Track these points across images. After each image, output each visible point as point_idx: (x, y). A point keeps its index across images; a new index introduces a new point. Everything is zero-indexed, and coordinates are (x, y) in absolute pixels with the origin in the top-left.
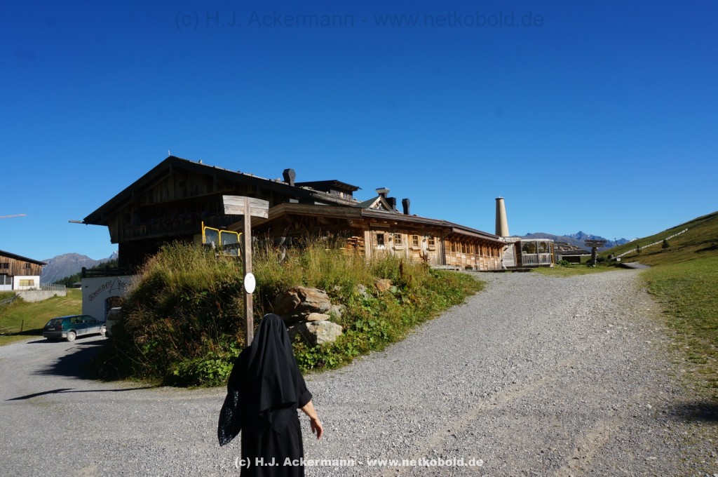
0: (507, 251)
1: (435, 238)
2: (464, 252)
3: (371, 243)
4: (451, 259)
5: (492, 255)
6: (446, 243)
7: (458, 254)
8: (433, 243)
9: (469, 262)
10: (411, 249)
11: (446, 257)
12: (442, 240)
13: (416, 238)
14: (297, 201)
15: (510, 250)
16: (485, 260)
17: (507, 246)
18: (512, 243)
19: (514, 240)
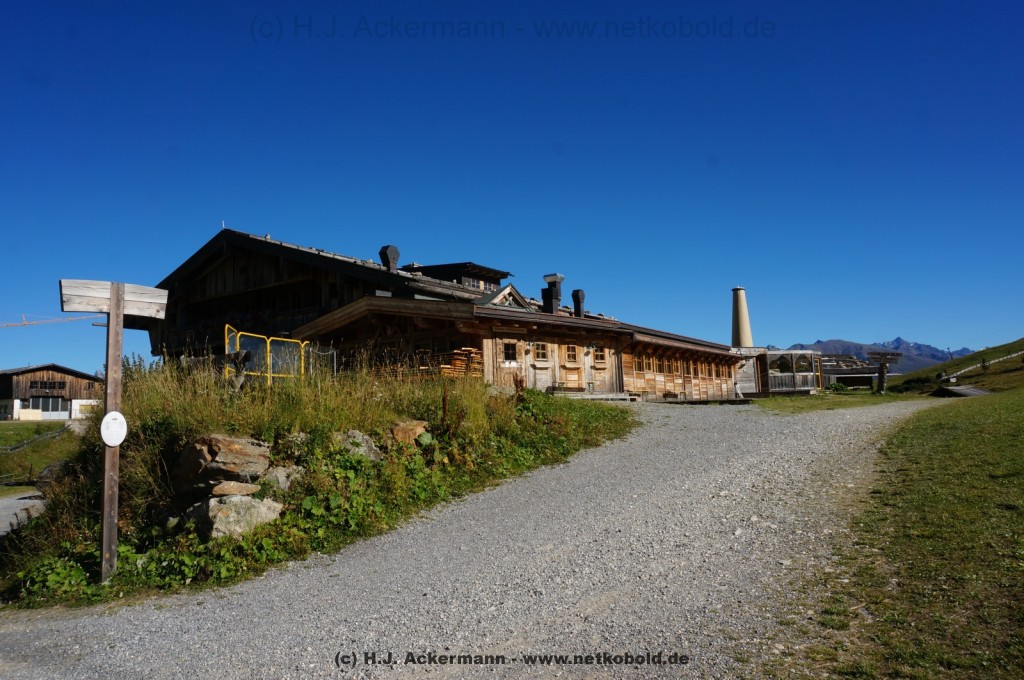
0: (744, 368)
1: (607, 351)
2: (661, 370)
3: (495, 356)
4: (633, 382)
5: (718, 375)
6: (625, 357)
7: (649, 375)
8: (602, 357)
9: (670, 387)
10: (564, 367)
11: (625, 378)
12: (618, 353)
13: (574, 349)
14: (389, 294)
15: (750, 367)
16: (703, 384)
17: (744, 362)
18: (752, 357)
19: (755, 353)
